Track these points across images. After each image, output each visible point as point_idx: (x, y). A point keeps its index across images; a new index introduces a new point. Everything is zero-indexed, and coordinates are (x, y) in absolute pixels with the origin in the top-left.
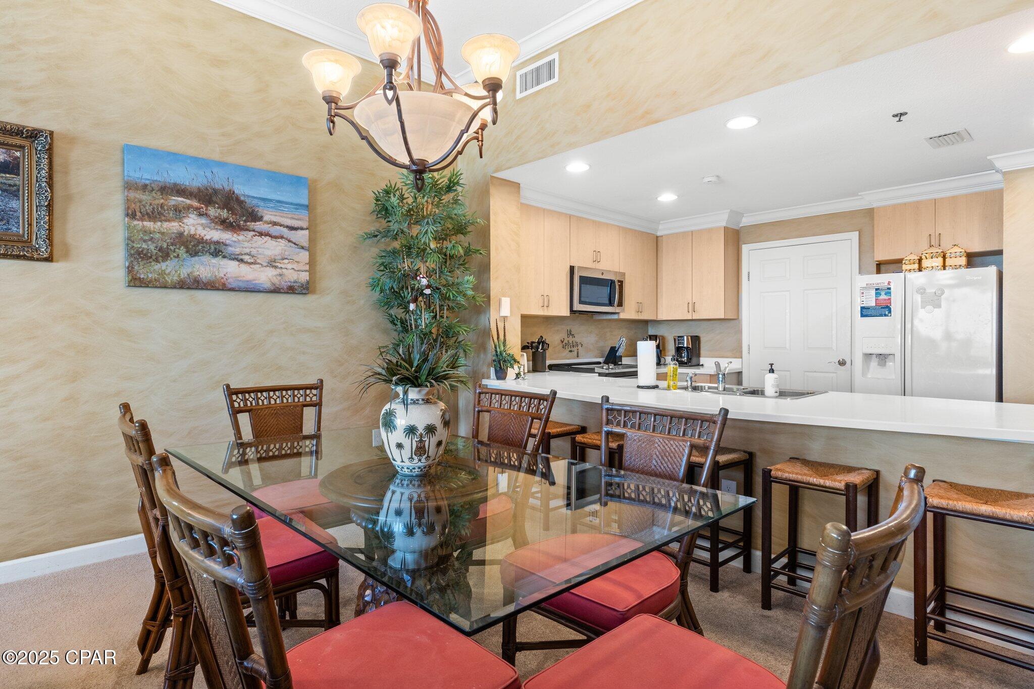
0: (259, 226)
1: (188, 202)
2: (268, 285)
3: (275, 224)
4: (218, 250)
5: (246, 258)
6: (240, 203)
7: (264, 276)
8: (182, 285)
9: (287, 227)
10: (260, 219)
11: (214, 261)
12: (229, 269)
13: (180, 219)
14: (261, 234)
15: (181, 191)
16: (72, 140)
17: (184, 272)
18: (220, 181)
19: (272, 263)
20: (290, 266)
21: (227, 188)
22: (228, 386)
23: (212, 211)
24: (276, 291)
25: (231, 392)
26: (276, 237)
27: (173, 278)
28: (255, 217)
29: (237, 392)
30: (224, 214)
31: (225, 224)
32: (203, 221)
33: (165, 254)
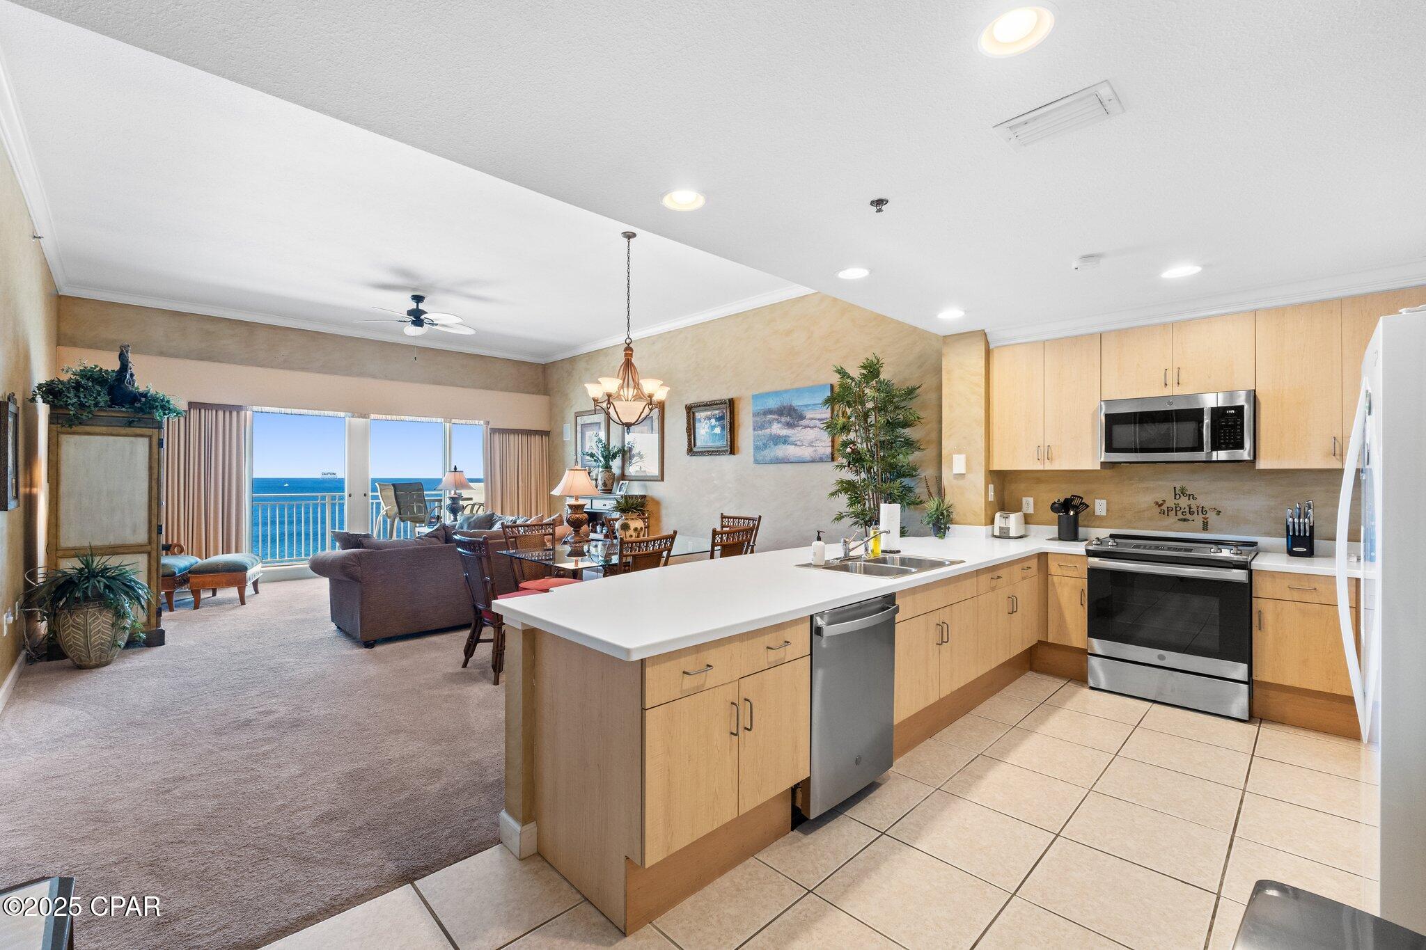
0: (804, 422)
1: (773, 417)
2: (809, 458)
3: (812, 419)
4: (785, 440)
5: (798, 443)
6: (795, 410)
7: (806, 453)
8: (771, 462)
9: (819, 419)
10: (804, 418)
11: (784, 447)
12: (790, 451)
13: (770, 427)
14: (805, 427)
15: (770, 412)
16: (739, 399)
17: (772, 455)
18: (786, 401)
19: (811, 444)
20: (820, 445)
21: (789, 404)
22: (722, 514)
23: (783, 419)
24: (813, 461)
25: (723, 517)
26: (813, 427)
27: (768, 459)
28: (802, 417)
29: (725, 517)
30: (788, 419)
31: (789, 425)
32: (779, 425)
33: (765, 446)
